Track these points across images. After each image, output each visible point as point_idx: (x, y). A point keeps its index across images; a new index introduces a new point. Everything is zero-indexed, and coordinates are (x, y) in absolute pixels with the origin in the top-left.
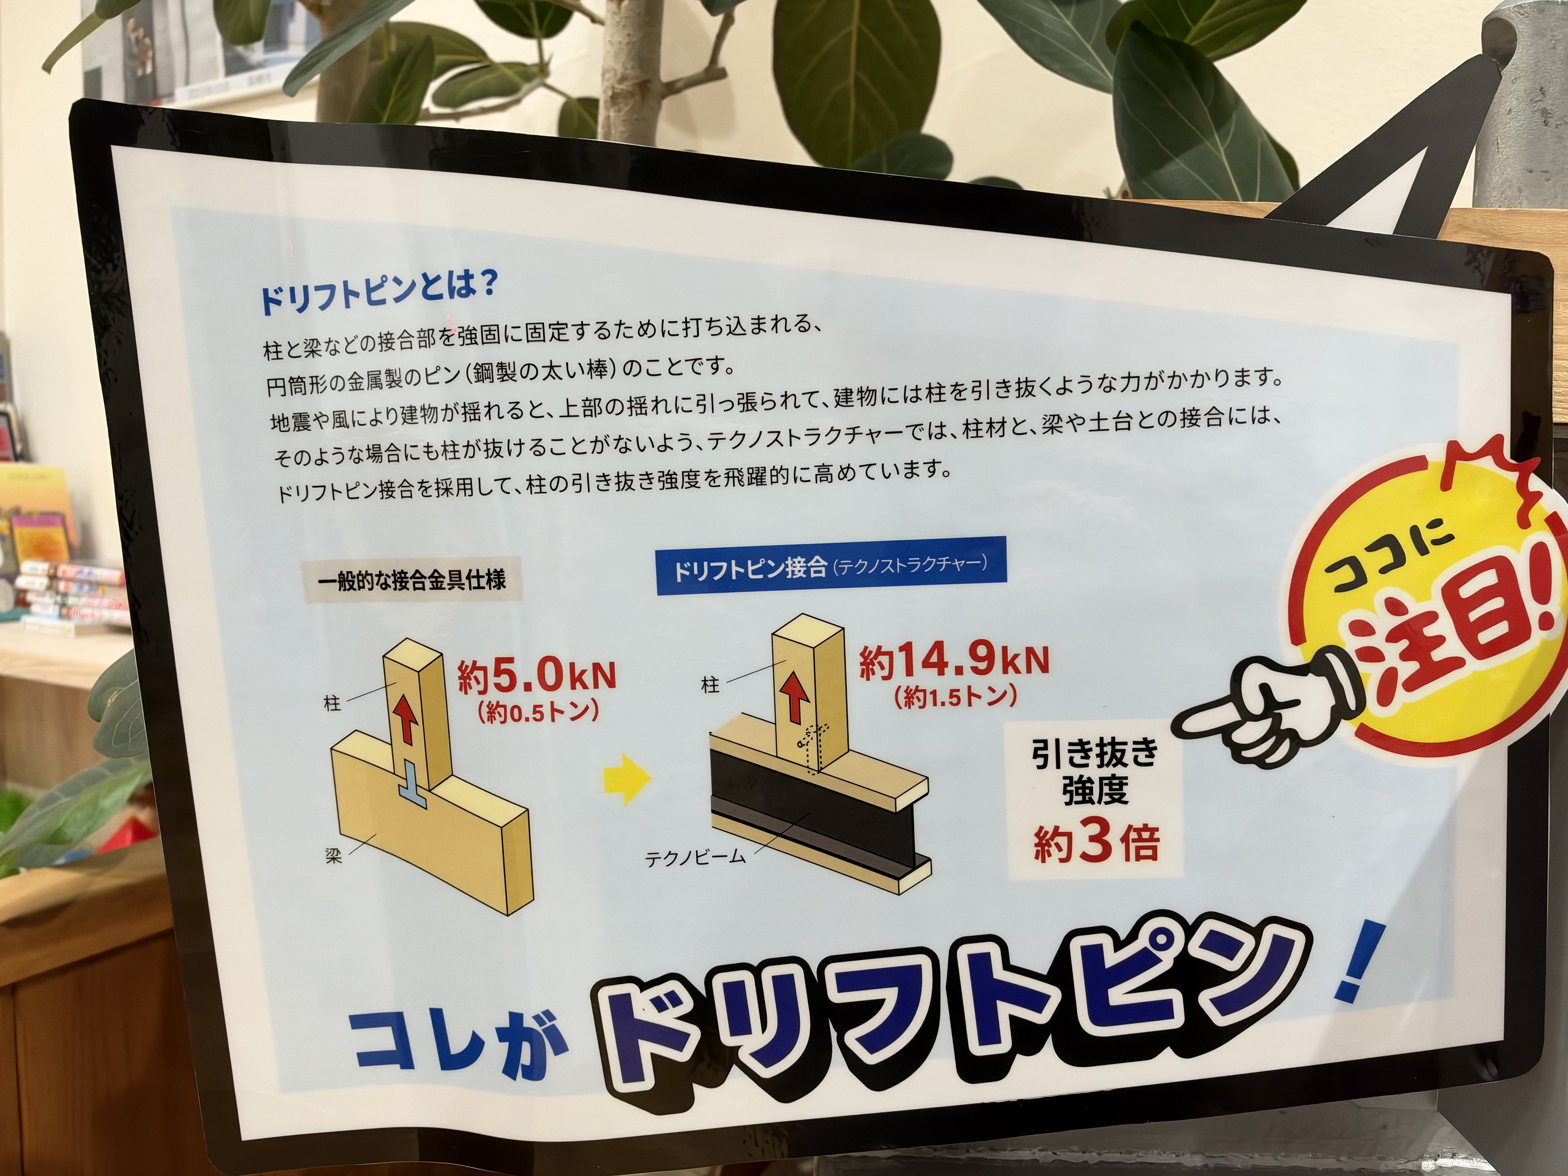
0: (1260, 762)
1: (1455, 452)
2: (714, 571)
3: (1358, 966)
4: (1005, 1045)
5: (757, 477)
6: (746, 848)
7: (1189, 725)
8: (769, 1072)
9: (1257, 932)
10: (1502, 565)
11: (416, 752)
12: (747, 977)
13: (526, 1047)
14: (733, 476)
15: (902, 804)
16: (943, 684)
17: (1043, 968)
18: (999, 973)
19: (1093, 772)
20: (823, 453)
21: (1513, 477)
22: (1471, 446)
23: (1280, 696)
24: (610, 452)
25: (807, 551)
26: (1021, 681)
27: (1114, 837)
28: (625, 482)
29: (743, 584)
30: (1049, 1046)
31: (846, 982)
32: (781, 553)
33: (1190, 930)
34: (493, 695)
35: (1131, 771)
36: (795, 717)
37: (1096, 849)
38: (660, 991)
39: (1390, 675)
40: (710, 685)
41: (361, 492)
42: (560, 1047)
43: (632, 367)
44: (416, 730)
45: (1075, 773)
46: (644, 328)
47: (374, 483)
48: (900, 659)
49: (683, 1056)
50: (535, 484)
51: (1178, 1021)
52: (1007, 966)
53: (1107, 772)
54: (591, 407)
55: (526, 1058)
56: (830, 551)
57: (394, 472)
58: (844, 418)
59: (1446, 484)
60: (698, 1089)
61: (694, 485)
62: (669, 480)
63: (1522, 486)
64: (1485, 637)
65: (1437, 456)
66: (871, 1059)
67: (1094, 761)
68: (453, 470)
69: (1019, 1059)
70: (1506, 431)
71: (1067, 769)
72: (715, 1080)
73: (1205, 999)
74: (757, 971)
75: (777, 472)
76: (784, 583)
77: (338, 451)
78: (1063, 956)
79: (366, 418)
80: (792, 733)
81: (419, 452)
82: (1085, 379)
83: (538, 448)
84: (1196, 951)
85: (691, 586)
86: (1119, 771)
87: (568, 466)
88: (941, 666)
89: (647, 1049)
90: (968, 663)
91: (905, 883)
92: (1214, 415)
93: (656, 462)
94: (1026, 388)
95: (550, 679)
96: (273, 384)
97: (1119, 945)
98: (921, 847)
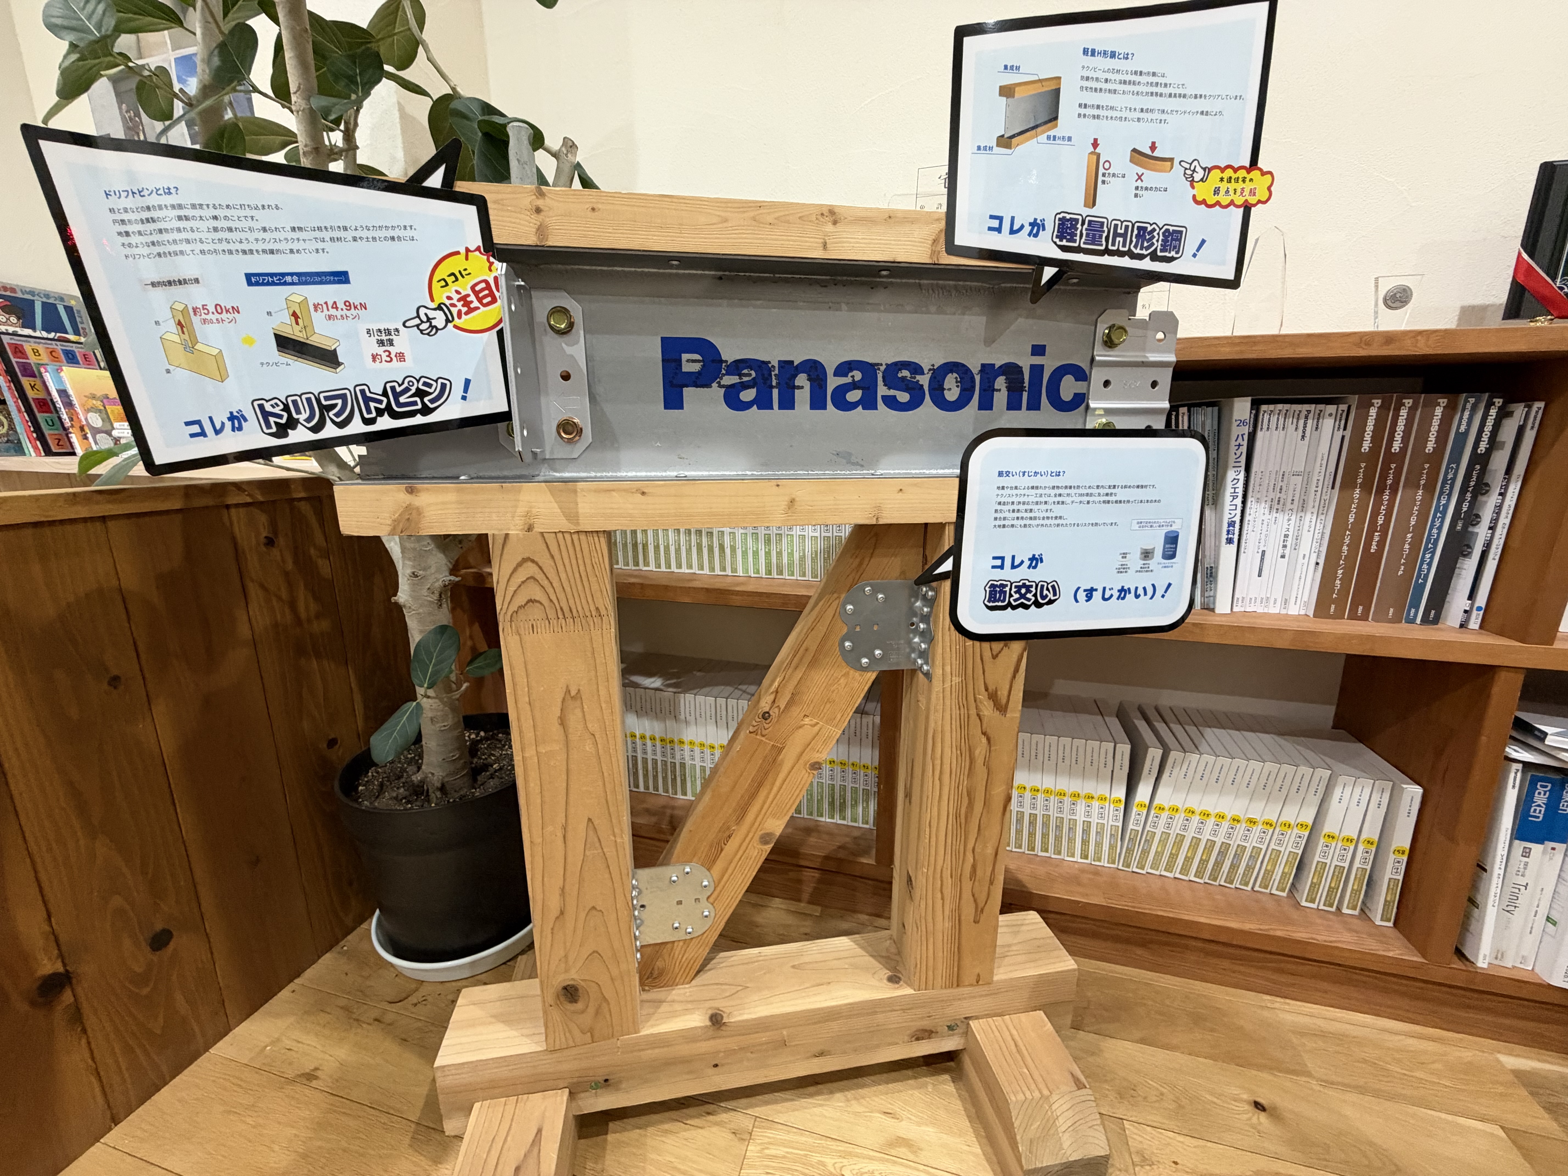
0: (428, 334)
1: (468, 250)
2: (264, 280)
3: (466, 390)
4: (374, 415)
5: (272, 252)
6: (290, 362)
7: (407, 324)
8: (309, 425)
9: (436, 381)
10: (486, 282)
11: (186, 337)
12: (298, 398)
13: (236, 422)
14: (264, 251)
15: (333, 348)
16: (338, 313)
17: (381, 393)
18: (368, 394)
19: (384, 338)
20: (290, 246)
21: (485, 257)
22: (472, 249)
23: (430, 317)
24: (224, 243)
25: (292, 274)
26: (360, 312)
27: (393, 356)
28: (230, 252)
29: (273, 284)
30: (386, 414)
31: (326, 398)
32: (283, 275)
33: (418, 381)
34: (204, 316)
35: (393, 337)
36: (297, 323)
37: (389, 359)
38: (273, 402)
39: (459, 312)
40: (269, 313)
41: (151, 256)
42: (246, 420)
43: (226, 218)
44: (185, 329)
45: (379, 338)
46: (228, 206)
47: (155, 253)
48: (325, 306)
49: (283, 421)
50: (202, 252)
51: (419, 406)
52: (370, 392)
53: (388, 337)
54: (216, 229)
55: (237, 425)
56: (299, 275)
57: (161, 249)
58: (295, 235)
59: (467, 259)
60: (289, 431)
61: (252, 253)
62: (244, 252)
63: (488, 260)
64: (485, 301)
65: (463, 251)
66: (338, 420)
67: (383, 334)
68: (177, 248)
69: (379, 418)
70: (481, 244)
71: (377, 337)
72: (294, 428)
73: (426, 400)
74: (300, 396)
75: (278, 251)
76: (285, 284)
77: (142, 243)
78: (385, 388)
79: (148, 232)
80: (297, 328)
81: (166, 243)
82: (362, 226)
83: (201, 241)
84: (421, 387)
85: (257, 284)
86: (391, 337)
87: (211, 247)
88: (337, 308)
89: (272, 420)
90: (344, 307)
91: (338, 370)
92: (399, 238)
93: (240, 247)
94: (345, 229)
95: (219, 311)
96: (115, 221)
97: (400, 385)
98: (340, 360)
